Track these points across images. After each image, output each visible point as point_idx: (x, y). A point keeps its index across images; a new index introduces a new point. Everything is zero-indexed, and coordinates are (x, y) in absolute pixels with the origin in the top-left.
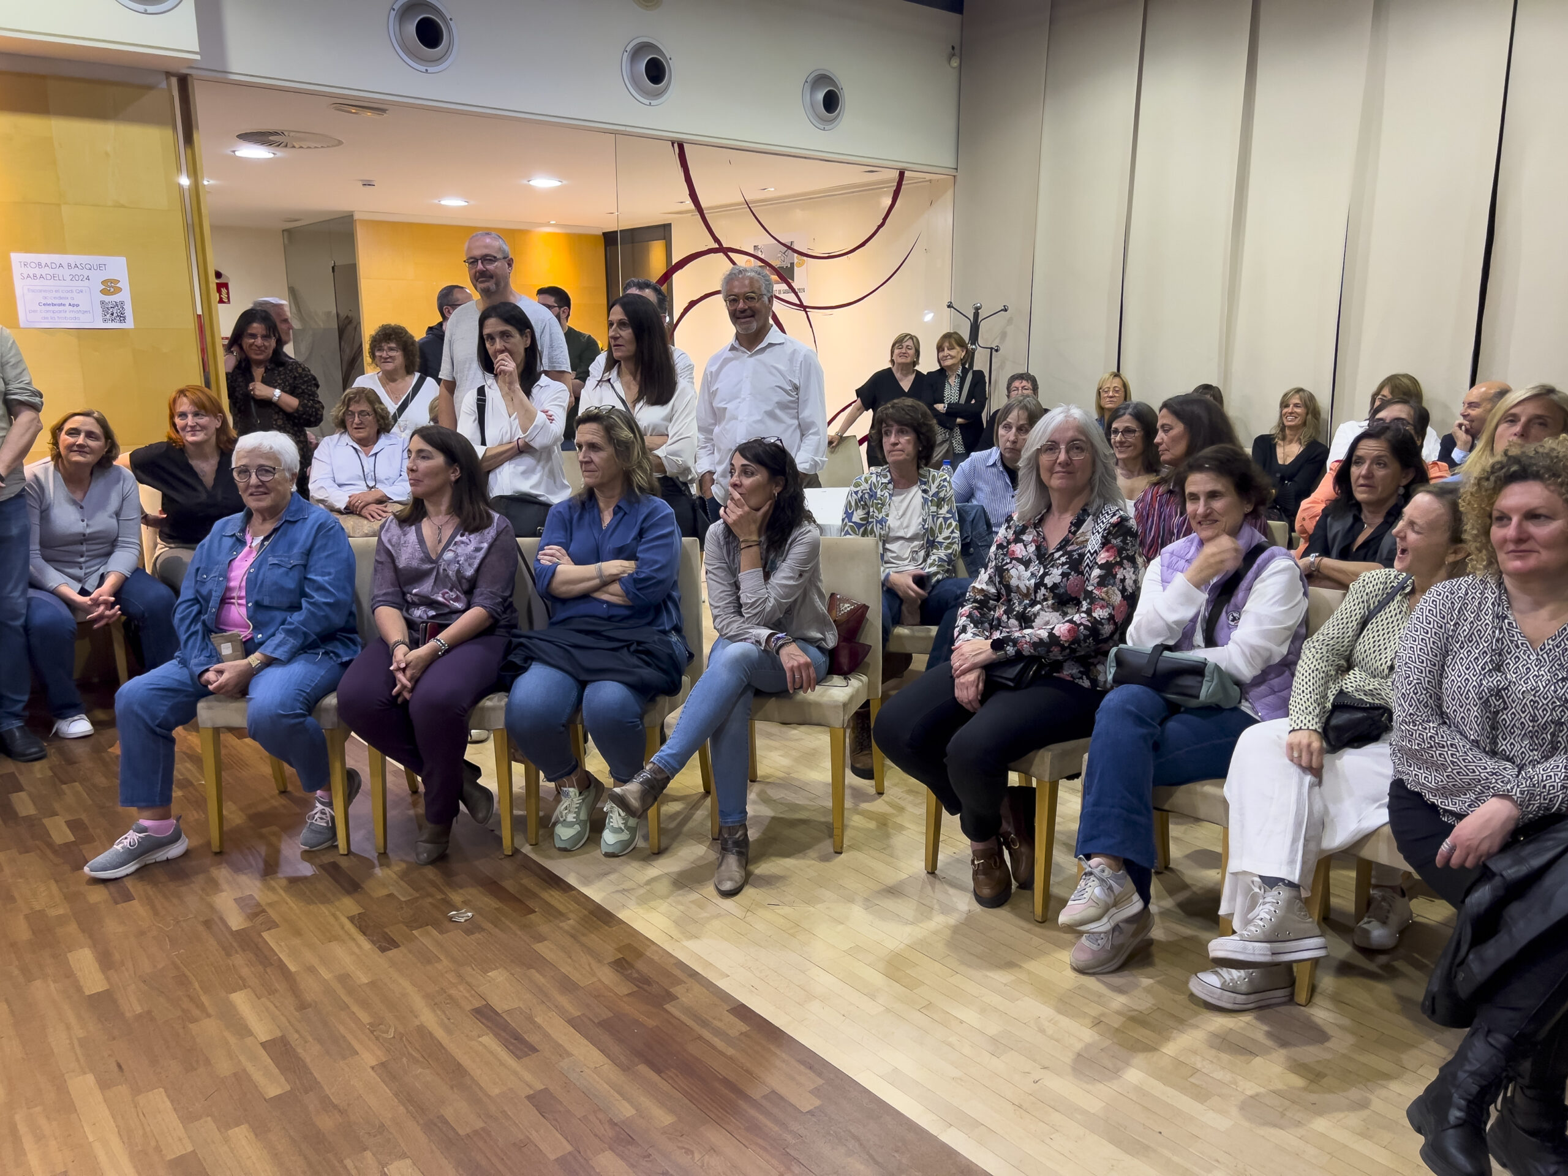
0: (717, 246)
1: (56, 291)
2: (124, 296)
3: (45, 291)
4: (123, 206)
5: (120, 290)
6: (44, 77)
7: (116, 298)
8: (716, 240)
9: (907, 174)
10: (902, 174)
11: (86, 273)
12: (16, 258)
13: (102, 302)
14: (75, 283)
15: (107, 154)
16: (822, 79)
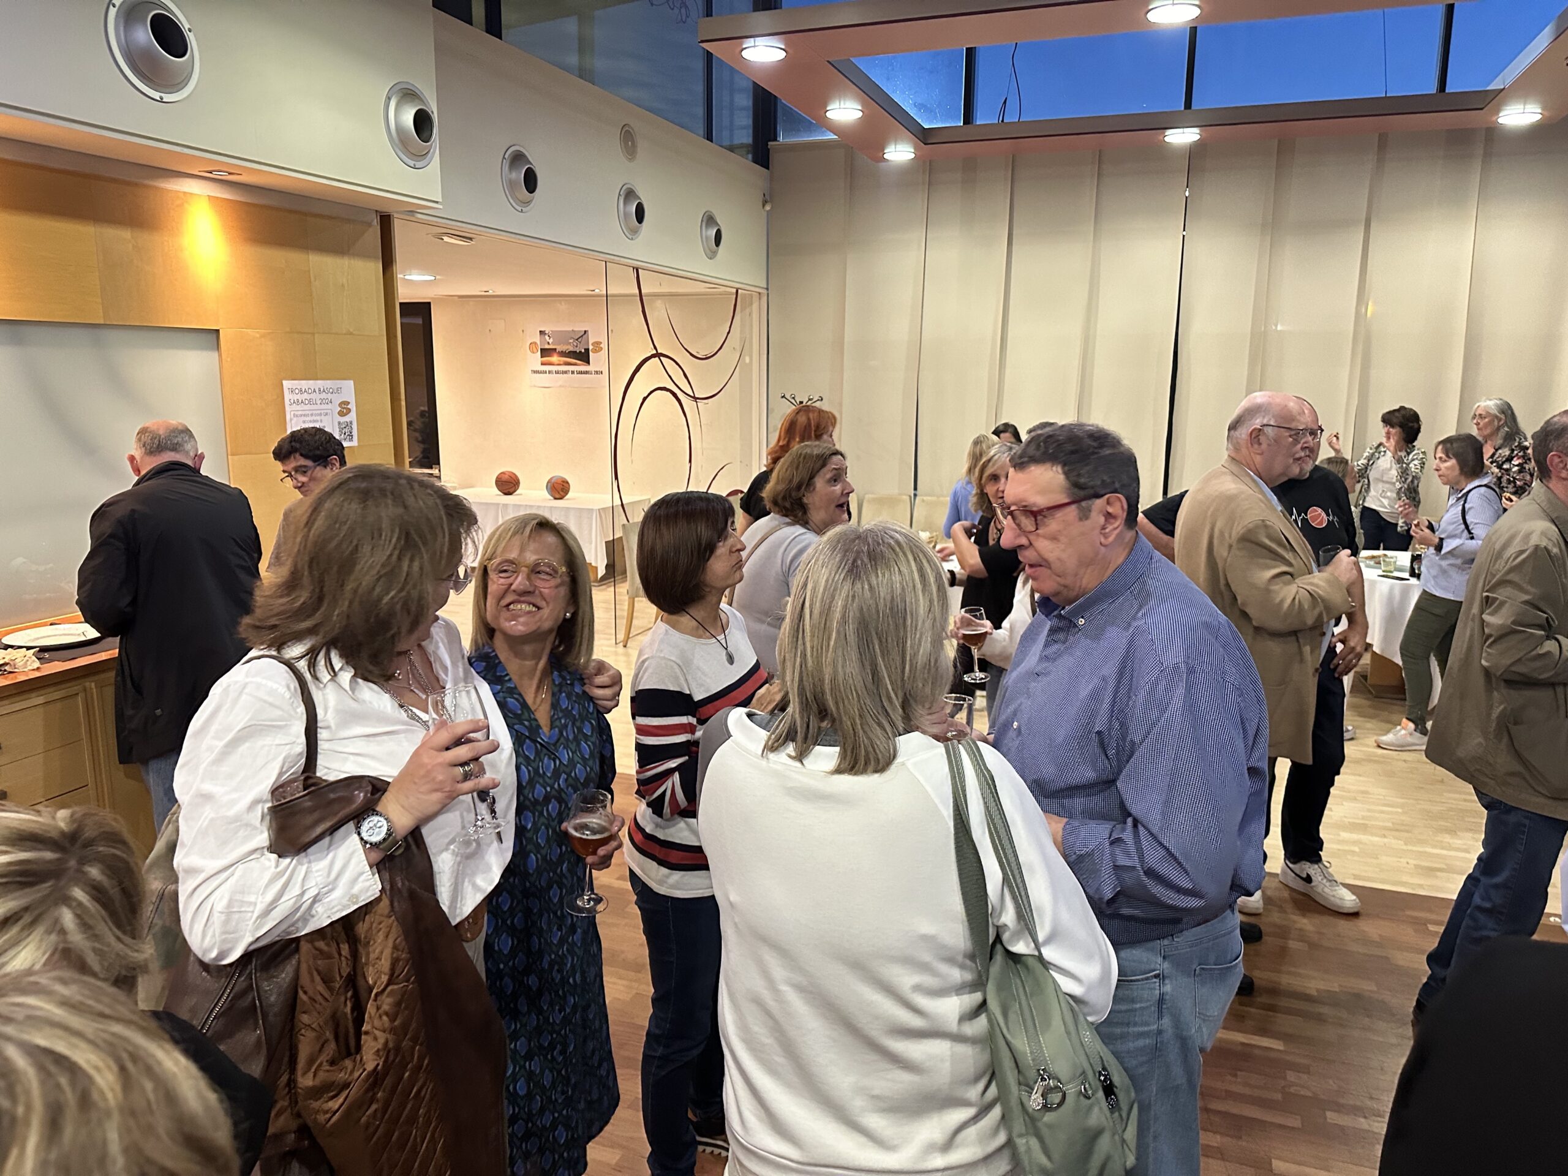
0: (655, 352)
1: (312, 415)
2: (352, 417)
3: (304, 415)
4: (351, 334)
5: (349, 411)
6: (305, 214)
7: (347, 419)
8: (655, 348)
9: (740, 291)
10: (737, 291)
11: (329, 396)
12: (286, 384)
13: (339, 423)
14: (323, 407)
15: (343, 285)
16: (710, 220)
